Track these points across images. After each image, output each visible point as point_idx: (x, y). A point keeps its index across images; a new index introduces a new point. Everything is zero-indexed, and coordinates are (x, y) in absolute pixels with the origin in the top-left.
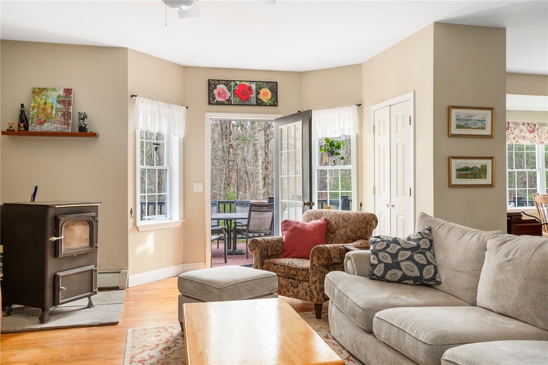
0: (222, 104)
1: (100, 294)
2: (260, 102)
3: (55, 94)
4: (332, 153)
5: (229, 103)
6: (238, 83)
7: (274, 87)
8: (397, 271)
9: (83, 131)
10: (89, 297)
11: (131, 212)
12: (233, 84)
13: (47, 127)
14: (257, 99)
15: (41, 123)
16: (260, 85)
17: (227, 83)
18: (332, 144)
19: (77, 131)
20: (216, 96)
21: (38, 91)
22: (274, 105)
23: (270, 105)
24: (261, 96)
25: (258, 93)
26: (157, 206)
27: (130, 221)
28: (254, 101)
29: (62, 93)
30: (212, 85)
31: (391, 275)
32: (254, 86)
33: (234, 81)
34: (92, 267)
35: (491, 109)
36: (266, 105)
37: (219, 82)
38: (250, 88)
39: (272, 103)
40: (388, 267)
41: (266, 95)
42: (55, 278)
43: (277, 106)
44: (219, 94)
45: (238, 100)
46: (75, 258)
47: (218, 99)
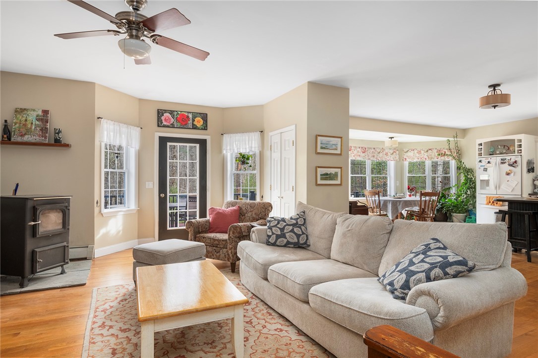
0: (168, 127)
1: (71, 264)
2: (194, 126)
3: (35, 114)
4: (243, 163)
5: (172, 126)
6: (179, 113)
7: (205, 117)
8: (284, 239)
9: (58, 143)
10: (62, 266)
11: (97, 203)
12: (175, 113)
13: (27, 138)
14: (193, 125)
15: (22, 136)
16: (195, 115)
17: (171, 112)
18: (243, 157)
19: (53, 142)
20: (163, 121)
21: (19, 111)
22: (205, 129)
23: (202, 129)
24: (195, 123)
25: (193, 121)
26: (115, 198)
27: (96, 210)
28: (190, 126)
29: (40, 113)
30: (160, 113)
31: (280, 242)
32: (190, 116)
33: (176, 111)
34: (65, 244)
35: (341, 138)
36: (199, 129)
37: (166, 111)
38: (188, 117)
39: (203, 128)
40: (278, 237)
41: (199, 122)
42: (33, 253)
43: (207, 130)
44: (165, 120)
45: (179, 124)
46: (50, 237)
47: (165, 123)
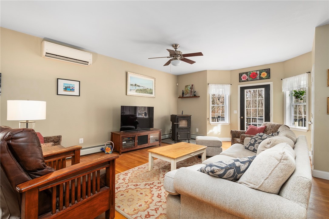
0: (245, 81)
1: (192, 140)
2: (261, 78)
3: (189, 87)
4: (297, 97)
5: (247, 80)
6: (251, 72)
7: (268, 71)
9: (195, 96)
10: (189, 140)
11: (208, 119)
12: (249, 73)
13: (187, 95)
14: (260, 77)
15: (186, 95)
16: (261, 71)
17: (246, 73)
19: (193, 96)
20: (242, 79)
21: (186, 86)
22: (268, 78)
23: (266, 79)
24: (262, 76)
25: (260, 75)
26: (220, 118)
27: (208, 122)
28: (258, 78)
29: (191, 86)
30: (241, 75)
32: (258, 72)
33: (249, 72)
34: (189, 132)
36: (264, 79)
37: (243, 73)
38: (256, 73)
39: (267, 78)
41: (264, 75)
42: (178, 133)
43: (270, 78)
44: (243, 78)
45: (251, 79)
47: (243, 80)
